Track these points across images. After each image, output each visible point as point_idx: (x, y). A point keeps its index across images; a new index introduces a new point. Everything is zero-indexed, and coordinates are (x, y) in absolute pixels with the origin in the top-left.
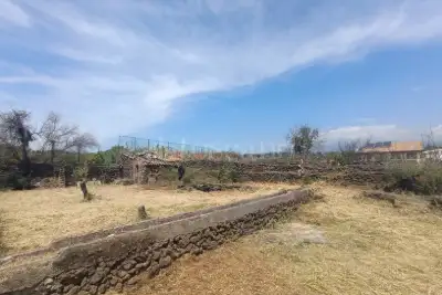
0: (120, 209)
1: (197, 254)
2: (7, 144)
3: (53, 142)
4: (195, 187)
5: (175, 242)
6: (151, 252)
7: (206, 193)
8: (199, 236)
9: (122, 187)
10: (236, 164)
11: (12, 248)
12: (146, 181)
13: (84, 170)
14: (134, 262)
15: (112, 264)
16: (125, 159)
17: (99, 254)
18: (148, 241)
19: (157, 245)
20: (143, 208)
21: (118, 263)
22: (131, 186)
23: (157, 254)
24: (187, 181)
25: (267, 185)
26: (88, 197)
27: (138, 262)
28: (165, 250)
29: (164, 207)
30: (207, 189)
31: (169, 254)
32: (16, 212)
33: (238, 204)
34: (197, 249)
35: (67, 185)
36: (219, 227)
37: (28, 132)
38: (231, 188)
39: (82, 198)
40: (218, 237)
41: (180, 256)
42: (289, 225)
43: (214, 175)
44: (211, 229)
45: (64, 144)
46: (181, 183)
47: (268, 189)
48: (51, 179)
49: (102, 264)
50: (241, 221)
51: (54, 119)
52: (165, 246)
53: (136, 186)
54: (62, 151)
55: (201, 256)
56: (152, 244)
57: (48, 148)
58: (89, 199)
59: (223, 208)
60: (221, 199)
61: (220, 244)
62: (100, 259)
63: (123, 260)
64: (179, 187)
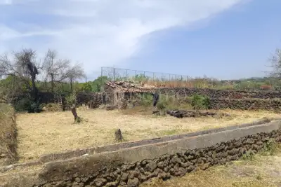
0: (102, 131)
1: (164, 179)
2: (22, 78)
3: (52, 75)
4: (168, 113)
5: (143, 165)
6: (119, 173)
7: (180, 120)
8: (166, 162)
9: (106, 112)
10: (211, 91)
11: (22, 158)
12: (125, 107)
13: (73, 97)
14: (104, 180)
15: (85, 180)
16: (108, 87)
17: (74, 170)
18: (117, 163)
19: (124, 167)
20: (119, 131)
21: (91, 180)
22: (113, 111)
23: (125, 175)
24: (162, 107)
25: (246, 113)
26: (78, 120)
27: (109, 181)
28: (133, 172)
29: (139, 131)
30: (180, 115)
31: (136, 176)
32: (28, 130)
33: (210, 132)
34: (164, 174)
35: (64, 110)
36: (187, 154)
37: (35, 67)
38: (205, 115)
39: (74, 120)
40: (186, 164)
41: (148, 179)
42: (270, 158)
43: (187, 101)
44: (179, 156)
45: (60, 76)
46: (156, 109)
47: (247, 117)
48: (52, 104)
49: (78, 179)
50: (212, 149)
51: (51, 55)
52: (133, 168)
53: (117, 111)
54: (59, 82)
55: (168, 181)
56: (120, 165)
57: (49, 80)
58: (79, 122)
59: (193, 135)
60: (194, 125)
61: (189, 171)
62: (76, 175)
63: (94, 178)
64: (154, 113)
